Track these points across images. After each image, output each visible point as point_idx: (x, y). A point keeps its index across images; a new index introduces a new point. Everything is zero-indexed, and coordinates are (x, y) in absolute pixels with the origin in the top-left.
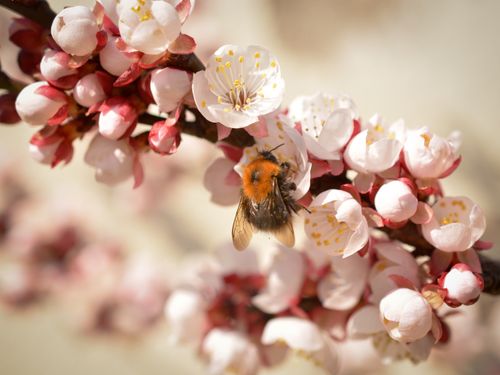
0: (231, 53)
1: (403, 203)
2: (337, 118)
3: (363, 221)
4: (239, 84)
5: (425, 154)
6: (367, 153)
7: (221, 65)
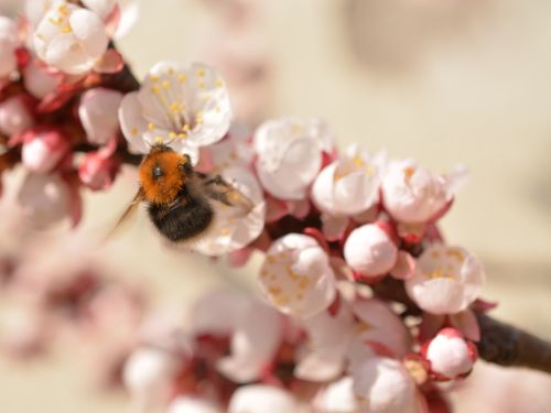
0: (171, 72)
1: (376, 253)
2: (298, 149)
3: (328, 273)
4: (178, 109)
5: (405, 192)
6: (334, 191)
7: (157, 87)
